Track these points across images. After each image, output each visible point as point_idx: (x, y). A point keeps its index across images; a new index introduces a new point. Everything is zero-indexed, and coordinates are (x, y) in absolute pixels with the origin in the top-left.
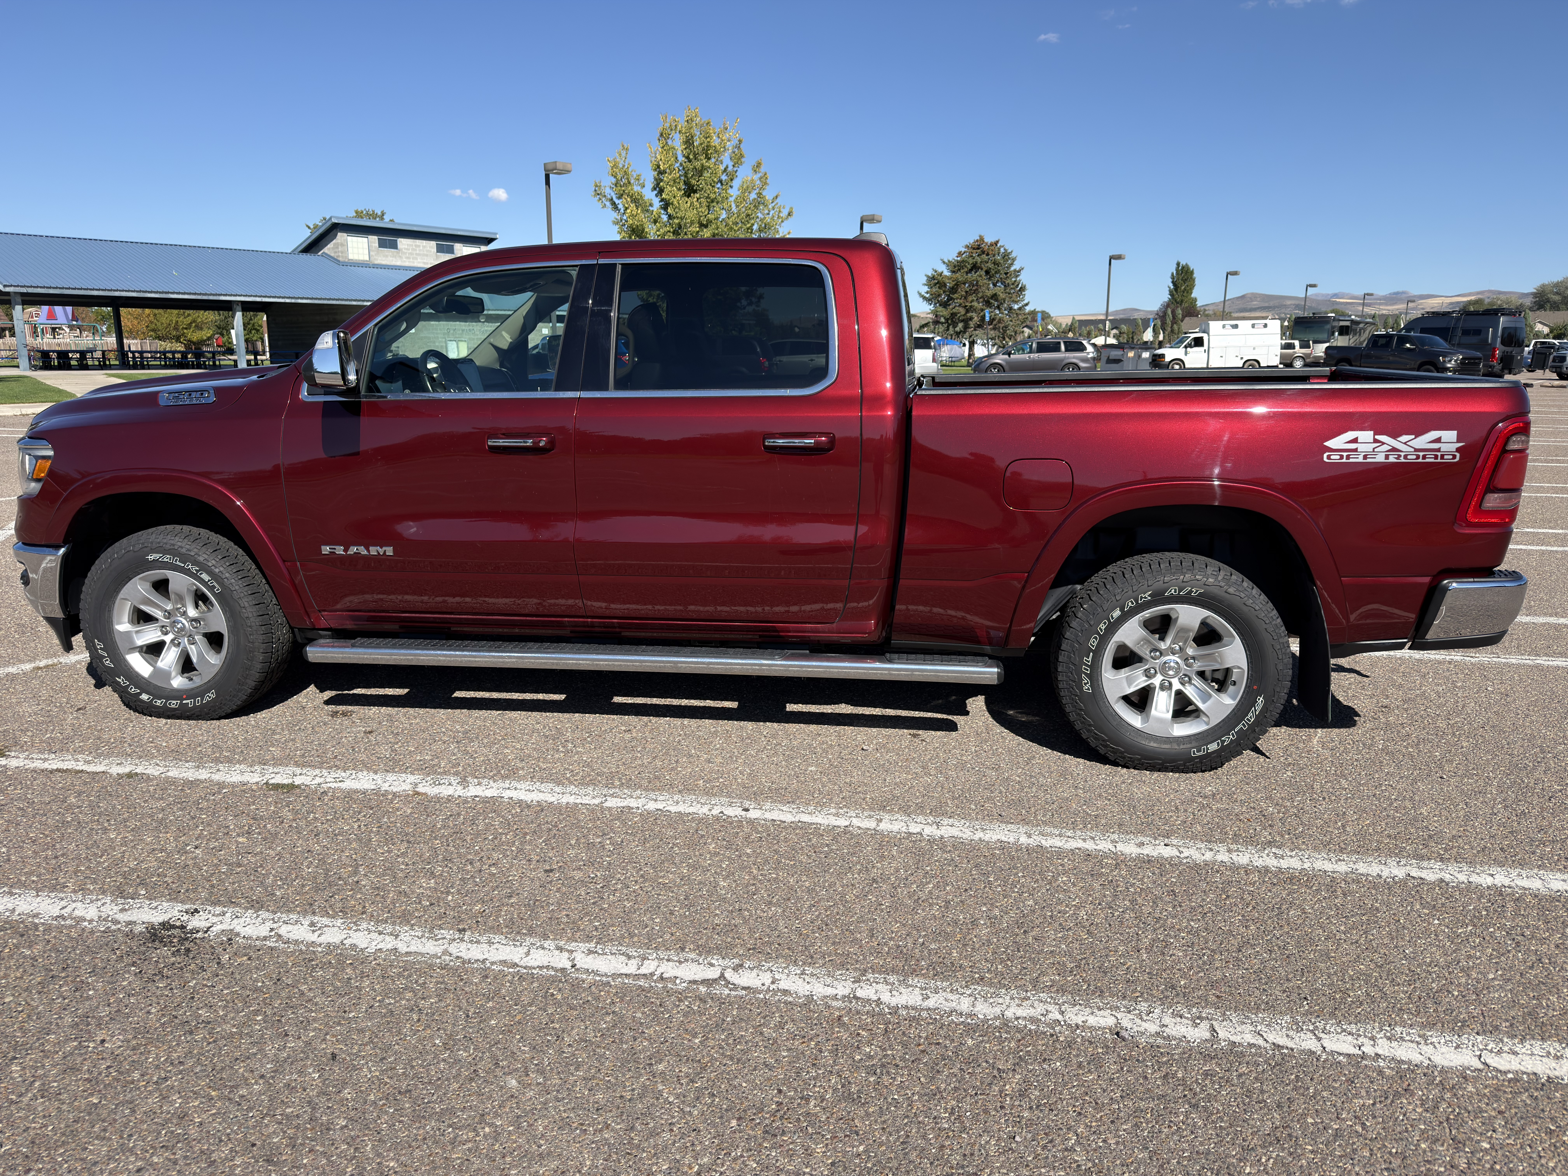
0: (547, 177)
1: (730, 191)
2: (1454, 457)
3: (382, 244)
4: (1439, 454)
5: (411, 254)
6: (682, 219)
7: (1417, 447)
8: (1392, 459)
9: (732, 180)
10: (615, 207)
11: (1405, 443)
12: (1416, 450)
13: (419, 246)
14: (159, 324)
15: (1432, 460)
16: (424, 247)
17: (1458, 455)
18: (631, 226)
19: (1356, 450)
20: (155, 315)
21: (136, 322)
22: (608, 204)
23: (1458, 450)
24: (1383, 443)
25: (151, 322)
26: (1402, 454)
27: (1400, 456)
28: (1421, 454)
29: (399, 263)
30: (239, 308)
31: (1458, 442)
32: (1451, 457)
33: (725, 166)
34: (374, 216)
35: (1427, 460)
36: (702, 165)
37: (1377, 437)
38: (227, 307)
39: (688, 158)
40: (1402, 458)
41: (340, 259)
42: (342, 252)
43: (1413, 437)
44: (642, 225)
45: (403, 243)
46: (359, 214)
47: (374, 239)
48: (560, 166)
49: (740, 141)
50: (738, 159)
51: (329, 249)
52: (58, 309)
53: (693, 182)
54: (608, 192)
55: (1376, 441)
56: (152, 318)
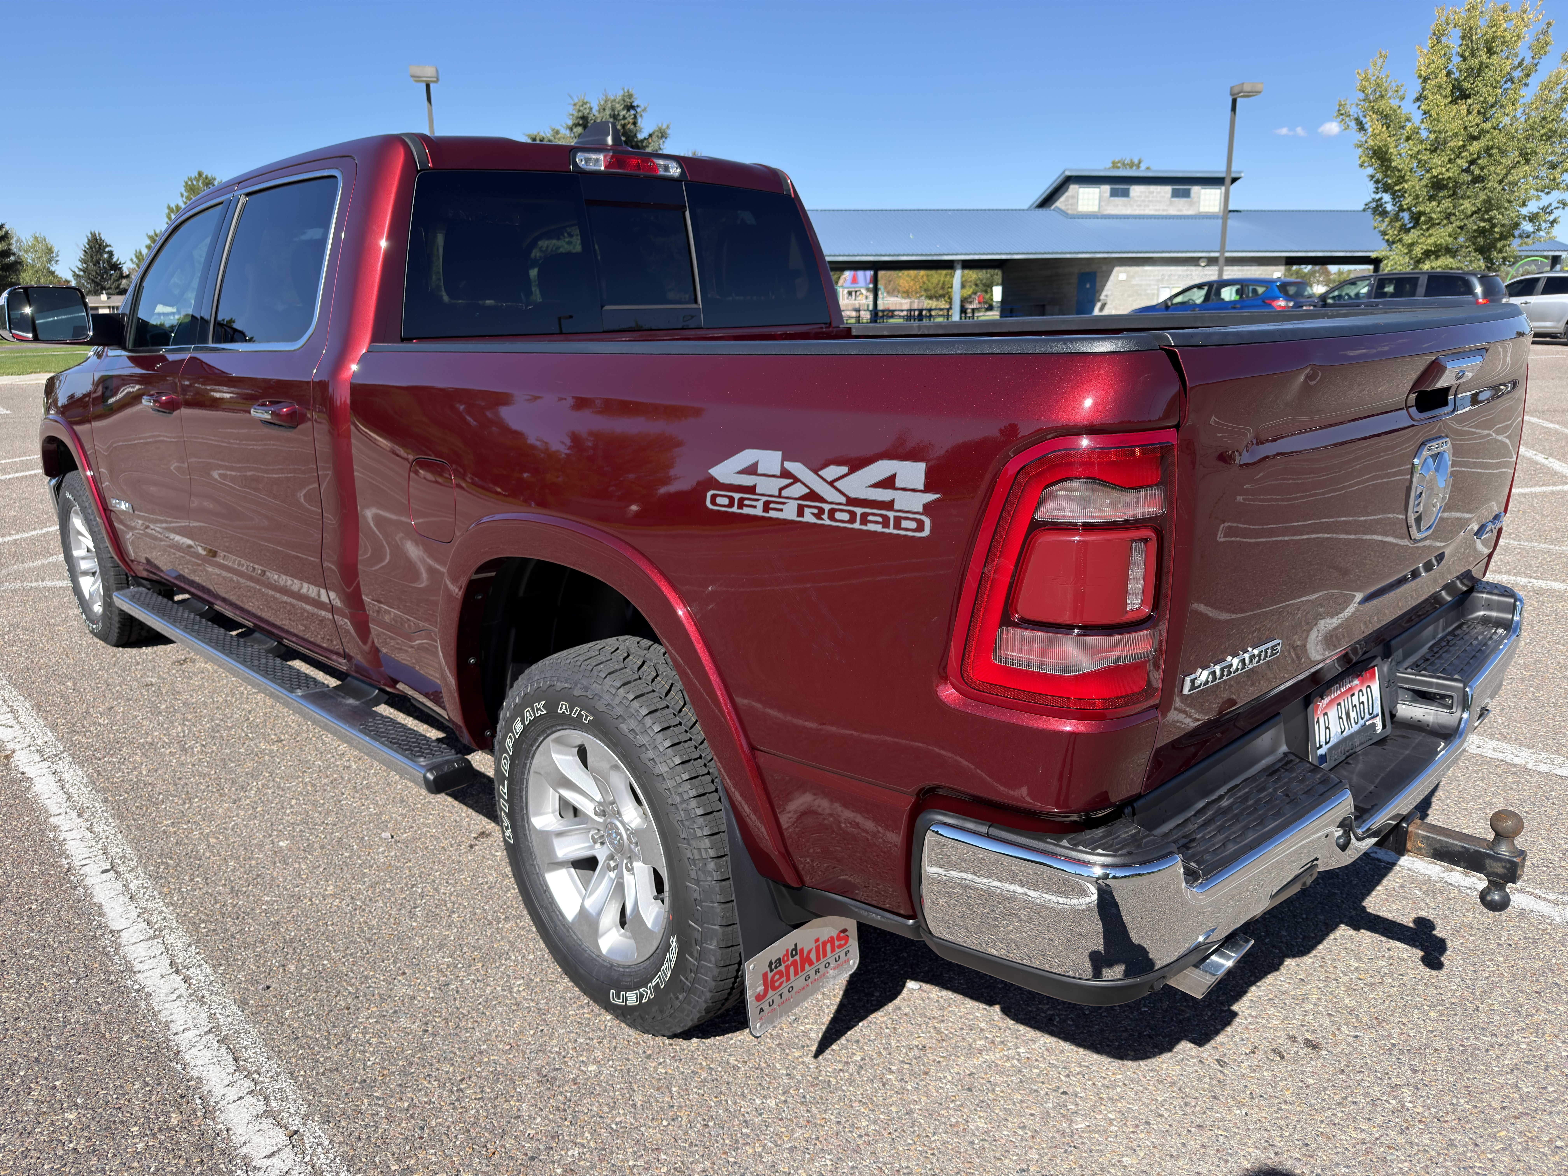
0: (1234, 102)
1: (1523, 92)
2: (920, 526)
3: (1114, 194)
4: (891, 514)
5: (1143, 201)
6: (1440, 132)
7: (851, 495)
8: (809, 517)
9: (1528, 75)
10: (1361, 127)
11: (831, 484)
12: (851, 501)
13: (1153, 192)
14: (930, 285)
15: (878, 528)
16: (1158, 193)
17: (927, 522)
18: (1372, 148)
19: (752, 490)
20: (928, 276)
21: (912, 283)
22: (1353, 124)
23: (928, 508)
24: (796, 480)
25: (924, 283)
26: (827, 507)
27: (821, 510)
28: (859, 511)
29: (1128, 211)
30: (959, 266)
31: (929, 487)
32: (913, 525)
33: (1519, 60)
34: (1131, 165)
35: (870, 527)
36: (1481, 63)
37: (791, 466)
38: (949, 265)
39: (1462, 56)
40: (825, 516)
41: (1070, 212)
42: (1072, 205)
43: (845, 470)
44: (1385, 145)
45: (1136, 190)
46: (1115, 166)
47: (1106, 188)
48: (1247, 88)
49: (1549, 25)
50: (1541, 48)
51: (1061, 203)
52: (860, 274)
53: (1466, 85)
54: (1353, 111)
55: (785, 474)
56: (925, 279)
